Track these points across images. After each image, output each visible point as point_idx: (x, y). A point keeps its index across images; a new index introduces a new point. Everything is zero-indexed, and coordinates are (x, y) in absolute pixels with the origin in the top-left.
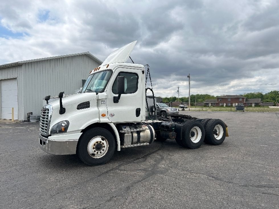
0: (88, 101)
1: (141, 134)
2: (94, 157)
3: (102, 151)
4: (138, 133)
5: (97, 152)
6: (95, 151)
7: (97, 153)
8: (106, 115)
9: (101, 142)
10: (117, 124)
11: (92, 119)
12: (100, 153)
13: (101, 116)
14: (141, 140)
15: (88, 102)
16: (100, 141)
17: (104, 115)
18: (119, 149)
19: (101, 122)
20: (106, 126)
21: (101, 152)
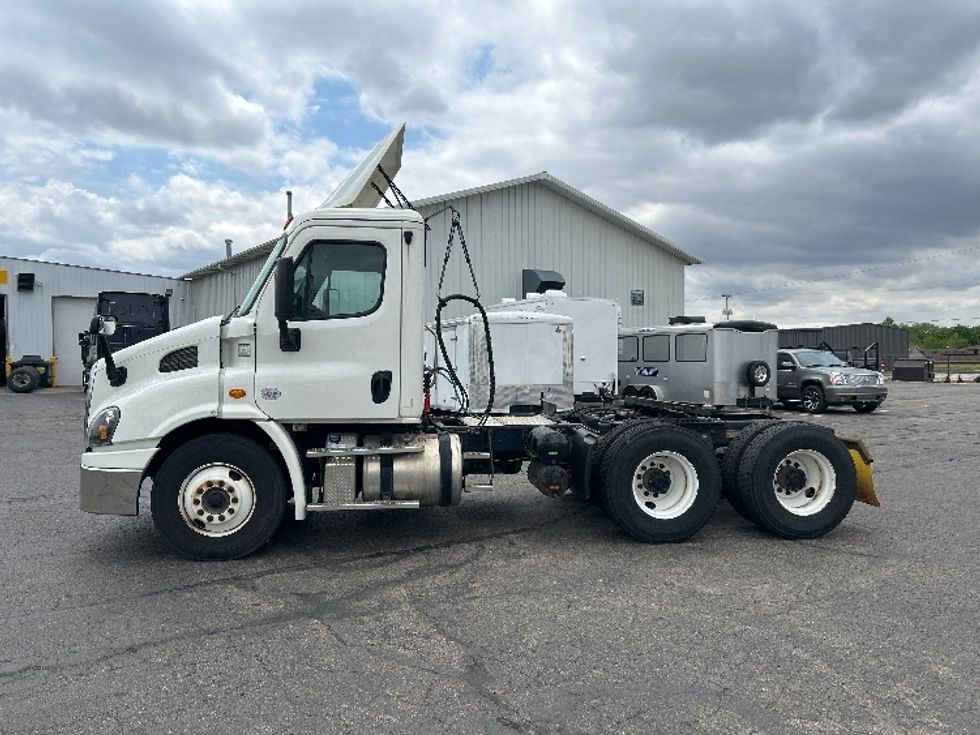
0: (191, 344)
1: (399, 466)
2: (201, 532)
3: (226, 514)
4: (387, 461)
5: (206, 514)
6: (201, 513)
7: (210, 519)
8: (249, 393)
9: (222, 483)
10: (309, 425)
11: (193, 406)
12: (219, 522)
13: (226, 395)
14: (397, 487)
15: (192, 347)
16: (220, 479)
17: (237, 394)
18: (299, 515)
19: (224, 417)
20: (247, 429)
21: (222, 518)
